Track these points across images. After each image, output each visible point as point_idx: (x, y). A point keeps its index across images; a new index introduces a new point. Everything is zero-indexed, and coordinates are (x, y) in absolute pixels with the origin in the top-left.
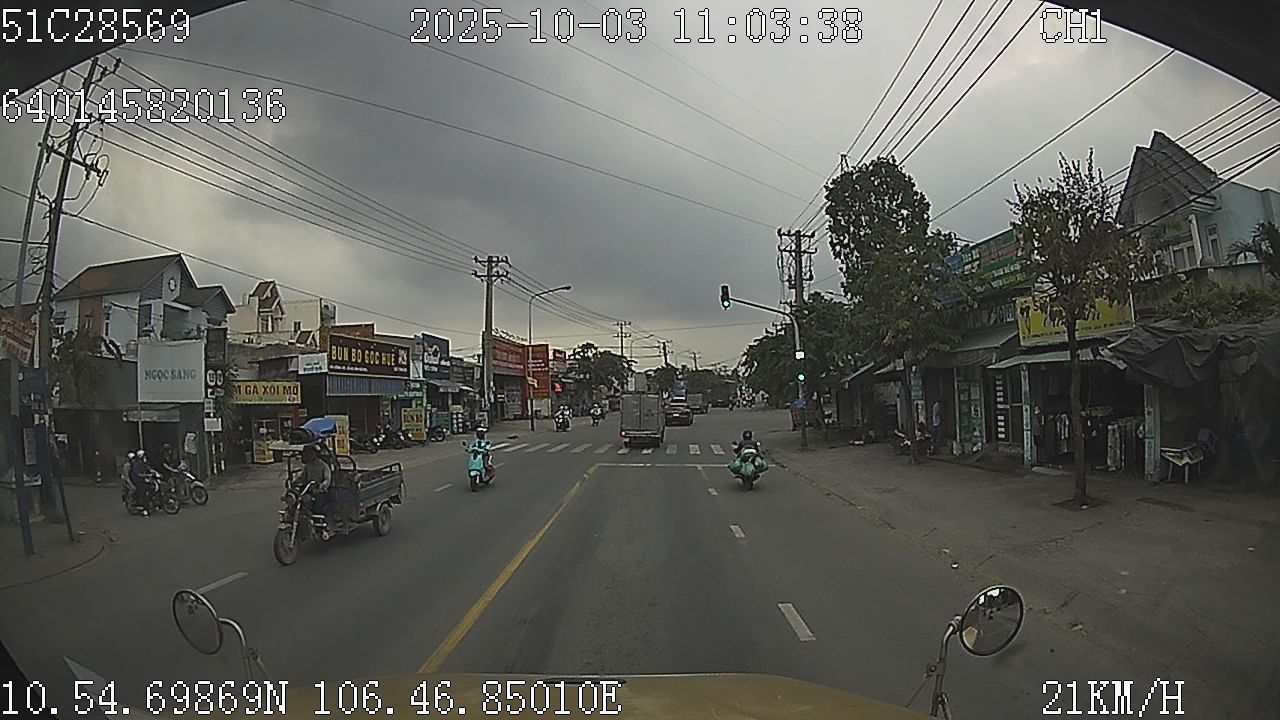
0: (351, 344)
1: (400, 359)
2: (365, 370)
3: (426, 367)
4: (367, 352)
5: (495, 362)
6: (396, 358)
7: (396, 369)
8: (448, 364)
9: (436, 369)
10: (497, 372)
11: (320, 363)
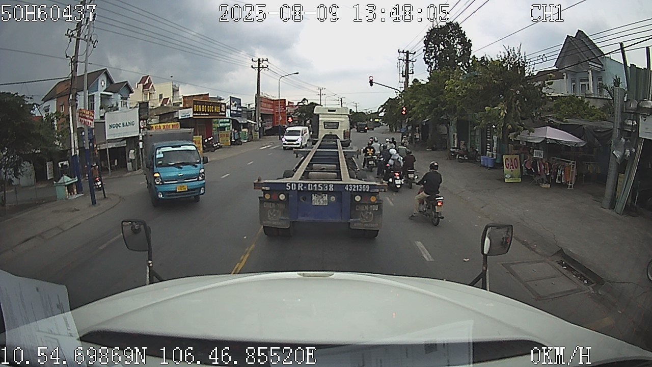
0: (202, 103)
1: (222, 109)
2: (208, 114)
3: (232, 112)
4: (208, 107)
5: (261, 108)
6: (221, 108)
7: (220, 113)
8: (241, 110)
9: (235, 112)
10: (262, 113)
11: (190, 113)
